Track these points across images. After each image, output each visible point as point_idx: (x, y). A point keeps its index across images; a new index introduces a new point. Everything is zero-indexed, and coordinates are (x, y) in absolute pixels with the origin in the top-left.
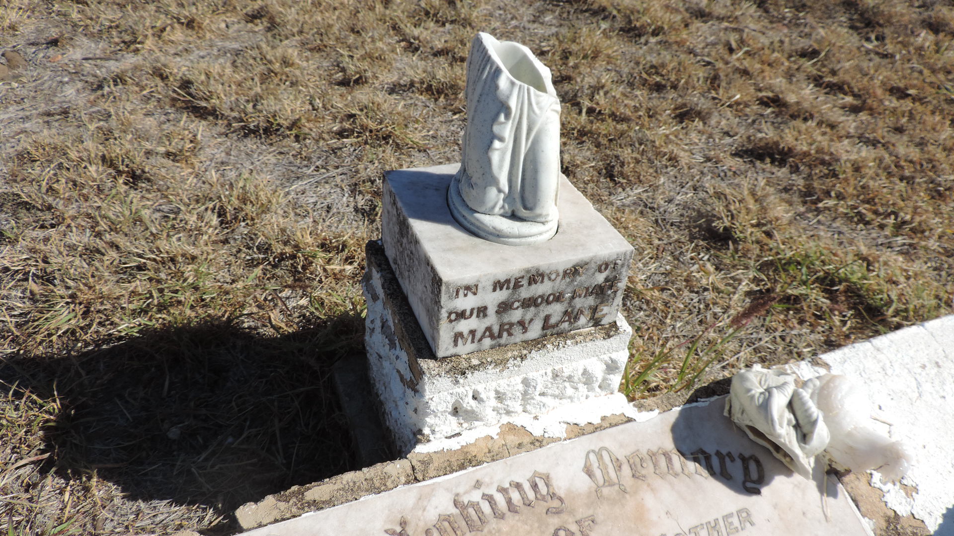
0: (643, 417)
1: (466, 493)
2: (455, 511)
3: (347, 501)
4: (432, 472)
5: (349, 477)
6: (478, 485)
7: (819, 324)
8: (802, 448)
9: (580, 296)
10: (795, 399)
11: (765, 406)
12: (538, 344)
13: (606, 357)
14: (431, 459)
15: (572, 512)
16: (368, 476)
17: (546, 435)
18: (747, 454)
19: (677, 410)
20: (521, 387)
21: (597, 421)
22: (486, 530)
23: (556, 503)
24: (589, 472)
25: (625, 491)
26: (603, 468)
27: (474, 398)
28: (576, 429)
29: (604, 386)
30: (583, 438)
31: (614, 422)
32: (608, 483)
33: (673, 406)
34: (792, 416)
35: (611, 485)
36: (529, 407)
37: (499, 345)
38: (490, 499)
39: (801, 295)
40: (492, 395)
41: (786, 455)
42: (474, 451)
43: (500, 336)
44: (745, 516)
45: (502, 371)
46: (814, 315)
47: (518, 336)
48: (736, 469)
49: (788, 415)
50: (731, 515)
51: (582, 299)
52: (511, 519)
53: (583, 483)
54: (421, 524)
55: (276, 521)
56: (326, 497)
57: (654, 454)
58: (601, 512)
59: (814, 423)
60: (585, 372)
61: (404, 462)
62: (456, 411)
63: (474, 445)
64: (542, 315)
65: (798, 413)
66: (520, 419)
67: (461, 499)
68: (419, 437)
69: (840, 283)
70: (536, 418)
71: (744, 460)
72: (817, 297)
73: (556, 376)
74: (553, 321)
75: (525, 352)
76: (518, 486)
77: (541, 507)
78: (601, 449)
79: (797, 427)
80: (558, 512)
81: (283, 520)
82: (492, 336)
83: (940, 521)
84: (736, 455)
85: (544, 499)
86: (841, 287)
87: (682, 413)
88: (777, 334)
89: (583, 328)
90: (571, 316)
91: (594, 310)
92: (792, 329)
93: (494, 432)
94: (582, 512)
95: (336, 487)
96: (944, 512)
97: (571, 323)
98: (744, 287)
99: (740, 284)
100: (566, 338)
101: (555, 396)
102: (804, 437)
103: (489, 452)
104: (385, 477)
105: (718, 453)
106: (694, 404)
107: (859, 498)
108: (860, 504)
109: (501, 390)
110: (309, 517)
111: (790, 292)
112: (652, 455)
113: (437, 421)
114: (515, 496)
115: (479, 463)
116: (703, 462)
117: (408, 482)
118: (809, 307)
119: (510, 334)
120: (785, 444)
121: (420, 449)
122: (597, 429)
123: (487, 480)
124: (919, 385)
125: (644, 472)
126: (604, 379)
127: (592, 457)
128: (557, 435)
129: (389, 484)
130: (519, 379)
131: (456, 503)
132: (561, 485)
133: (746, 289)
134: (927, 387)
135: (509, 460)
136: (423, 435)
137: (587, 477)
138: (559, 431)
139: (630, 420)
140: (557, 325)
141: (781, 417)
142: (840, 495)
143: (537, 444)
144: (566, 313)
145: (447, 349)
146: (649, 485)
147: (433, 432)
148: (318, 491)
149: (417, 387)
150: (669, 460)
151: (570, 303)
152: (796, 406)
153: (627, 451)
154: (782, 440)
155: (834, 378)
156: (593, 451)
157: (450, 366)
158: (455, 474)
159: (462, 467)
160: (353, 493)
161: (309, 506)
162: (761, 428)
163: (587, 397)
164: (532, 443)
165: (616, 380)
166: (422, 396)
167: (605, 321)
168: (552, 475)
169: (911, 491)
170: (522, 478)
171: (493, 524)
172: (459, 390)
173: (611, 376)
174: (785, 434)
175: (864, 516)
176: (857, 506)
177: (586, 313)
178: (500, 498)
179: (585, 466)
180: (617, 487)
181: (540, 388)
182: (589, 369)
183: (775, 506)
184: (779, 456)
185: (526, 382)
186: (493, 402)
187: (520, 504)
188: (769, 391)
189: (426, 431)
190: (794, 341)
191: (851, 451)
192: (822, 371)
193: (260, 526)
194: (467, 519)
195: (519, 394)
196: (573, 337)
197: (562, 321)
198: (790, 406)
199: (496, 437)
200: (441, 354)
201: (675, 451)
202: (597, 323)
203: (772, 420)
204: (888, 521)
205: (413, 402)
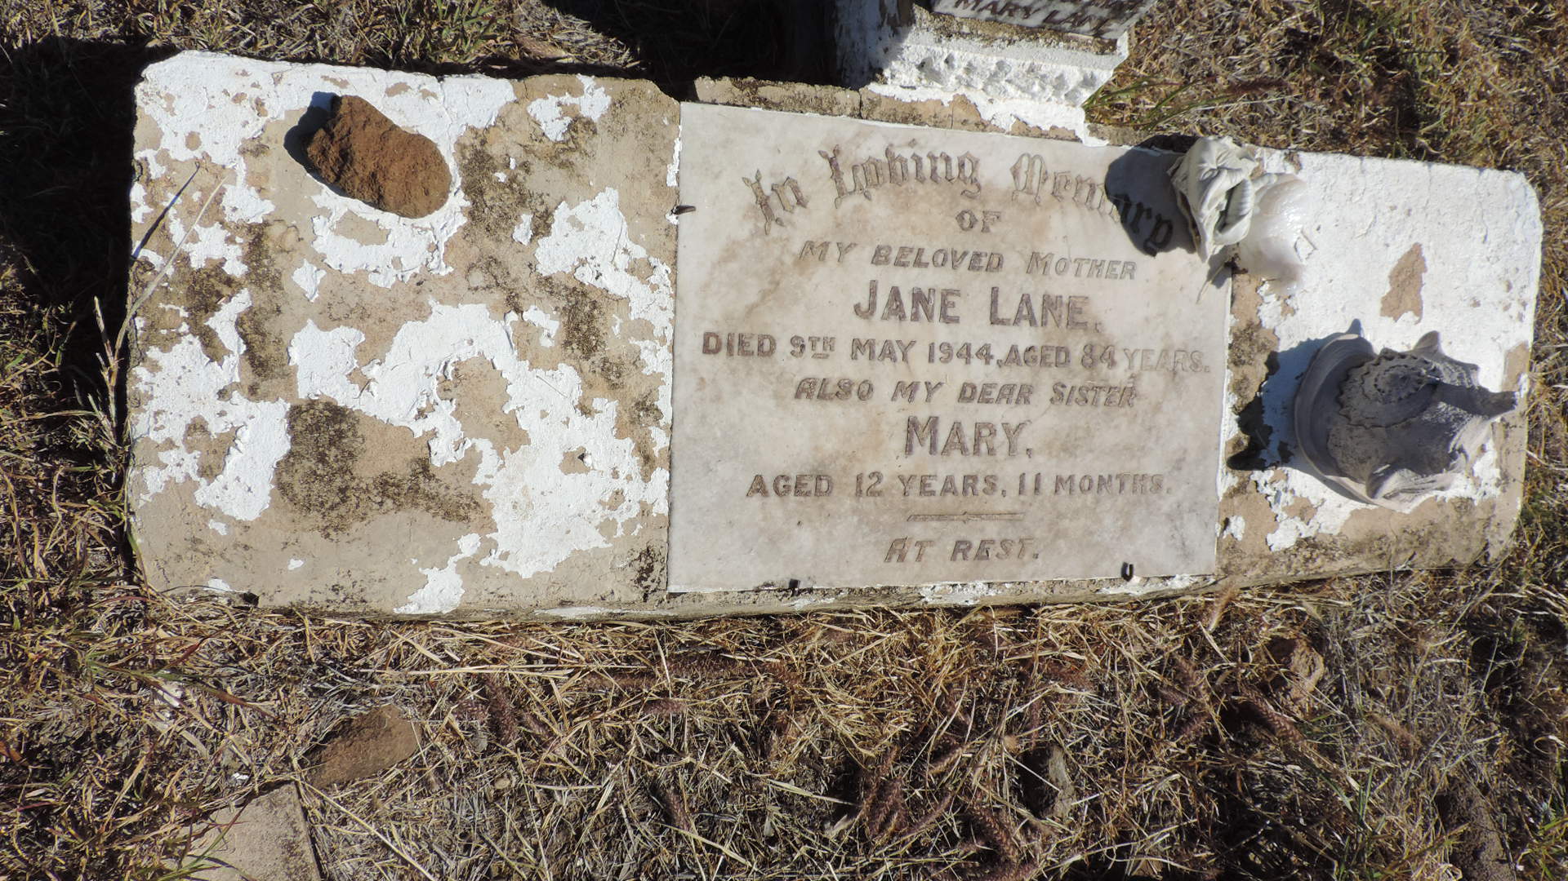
0: (1092, 142)
1: (899, 146)
2: (883, 158)
3: (794, 111)
4: (876, 115)
5: (801, 88)
6: (913, 143)
7: (1341, 107)
8: (1215, 234)
9: (1097, 5)
10: (1239, 188)
11: (1206, 184)
12: (1031, 33)
13: (1088, 71)
14: (880, 101)
15: (983, 202)
16: (818, 95)
17: (993, 122)
18: (1165, 217)
19: (1127, 148)
20: (993, 68)
21: (1046, 128)
22: (904, 187)
23: (973, 189)
24: (1015, 173)
25: (1038, 204)
26: (1030, 174)
27: (947, 61)
28: (1023, 128)
29: (1071, 97)
30: (1026, 139)
31: (1061, 136)
32: (1028, 190)
33: (1125, 142)
34: (1225, 203)
35: (1030, 193)
36: (990, 88)
37: (995, 21)
38: (918, 161)
39: (1346, 62)
40: (964, 64)
41: (1198, 234)
42: (921, 110)
43: (1001, 13)
44: (1130, 269)
45: (984, 47)
46: (1345, 92)
47: (1018, 19)
48: (1147, 226)
49: (1223, 201)
50: (1118, 262)
51: (1097, 9)
52: (929, 186)
53: (1005, 181)
54: (852, 158)
55: (728, 104)
56: (776, 100)
57: (1082, 182)
58: (1009, 212)
59: (1240, 218)
60: (1061, 77)
61: (855, 94)
62: (921, 66)
63: (924, 104)
64: (1051, 9)
65: (1233, 202)
66: (977, 97)
67: (893, 150)
68: (878, 76)
69: (1401, 68)
70: (991, 101)
71: (1160, 221)
72: (1363, 71)
73: (1031, 70)
74: (1058, 17)
75: (1016, 37)
76: (947, 159)
77: (959, 187)
78: (1037, 156)
79: (1224, 214)
80: (972, 197)
81: (734, 105)
82: (994, 11)
83: (1294, 345)
84: (1155, 213)
85: (964, 181)
86: (1397, 73)
87: (1129, 153)
88: (1288, 98)
89: (1083, 33)
90: (1078, 20)
91: (1103, 22)
92: (1309, 99)
93: (947, 98)
94: (992, 206)
95: (787, 94)
96: (1304, 340)
97: (1073, 25)
98: (1290, 22)
99: (1289, 15)
100: (1061, 38)
101: (1019, 87)
102: (1224, 224)
103: (935, 117)
104: (834, 102)
105: (1140, 205)
106: (1146, 150)
107: (1238, 297)
108: (1236, 302)
109: (975, 64)
110: (757, 110)
111: (1336, 54)
112: (1080, 182)
113: (901, 68)
114: (941, 167)
115: (921, 124)
116: (1122, 207)
117: (851, 115)
118: (1346, 81)
119: (1011, 15)
120: (1202, 224)
121: (874, 87)
122: (1042, 135)
123: (922, 142)
124: (1374, 223)
125: (1064, 194)
126: (1075, 90)
127: (1025, 160)
128: (1003, 126)
129: (835, 109)
130: (995, 60)
131: (887, 152)
132: (985, 174)
133: (1292, 25)
134: (1380, 230)
135: (949, 132)
136: (882, 75)
137: (1011, 176)
138: (1006, 123)
139: (1077, 140)
140: (1060, 22)
141: (1215, 199)
142: (1223, 288)
143: (981, 127)
144: (1074, 15)
145: (946, 7)
146: (1062, 207)
147: (893, 76)
148: (770, 90)
149: (900, 29)
150: (1092, 192)
151: (1083, 8)
152: (1236, 195)
153: (1060, 169)
154: (1202, 220)
155: (1296, 181)
156: (1029, 155)
157: (941, 24)
158: (896, 125)
159: (905, 121)
160: (800, 105)
161: (760, 102)
162: (1192, 201)
163: (1049, 100)
164: (977, 125)
165: (1086, 94)
166: (901, 41)
167: (1107, 36)
168: (981, 163)
169: (1288, 310)
170: (954, 154)
171: (912, 184)
172: (938, 49)
173: (1083, 91)
174: (1208, 216)
175: (1232, 313)
176: (1232, 302)
177: (1094, 21)
178: (927, 164)
179: (1014, 167)
180: (1032, 197)
181: (1010, 76)
182: (1066, 76)
183: (1161, 272)
184: (1192, 231)
185: (1000, 65)
186: (960, 72)
187: (943, 176)
188: (1220, 170)
189: (887, 73)
190: (1301, 115)
191: (1259, 255)
192: (1290, 169)
193: (714, 103)
194: (891, 169)
195: (988, 73)
196: (1068, 40)
197: (1065, 21)
198: (1230, 193)
199: (946, 104)
200: (938, 9)
201: (1102, 187)
202: (1098, 33)
203: (1204, 200)
204: (1250, 325)
205: (888, 41)
